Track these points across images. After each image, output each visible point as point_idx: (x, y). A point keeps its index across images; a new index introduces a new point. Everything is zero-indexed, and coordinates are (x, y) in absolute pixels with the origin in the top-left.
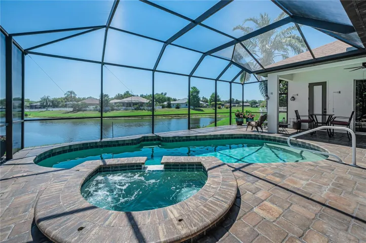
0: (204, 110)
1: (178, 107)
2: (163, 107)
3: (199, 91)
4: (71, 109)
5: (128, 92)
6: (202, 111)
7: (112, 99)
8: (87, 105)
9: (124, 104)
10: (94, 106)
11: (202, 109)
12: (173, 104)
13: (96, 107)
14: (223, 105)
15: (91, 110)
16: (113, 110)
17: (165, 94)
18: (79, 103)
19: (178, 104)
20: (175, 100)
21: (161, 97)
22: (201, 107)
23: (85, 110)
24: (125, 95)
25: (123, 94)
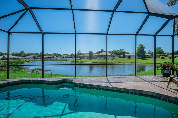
0: (148, 59)
1: (129, 57)
2: (120, 57)
3: (145, 47)
4: (79, 58)
5: (102, 50)
6: (147, 60)
7: (95, 54)
8: (85, 56)
9: (99, 56)
10: (87, 57)
11: (147, 58)
12: (127, 56)
13: (88, 57)
14: (166, 56)
15: (86, 59)
16: (94, 59)
17: (123, 50)
18: (82, 56)
19: (129, 55)
20: (128, 53)
21: (120, 51)
22: (147, 57)
23: (84, 59)
24: (101, 51)
25: (100, 51)
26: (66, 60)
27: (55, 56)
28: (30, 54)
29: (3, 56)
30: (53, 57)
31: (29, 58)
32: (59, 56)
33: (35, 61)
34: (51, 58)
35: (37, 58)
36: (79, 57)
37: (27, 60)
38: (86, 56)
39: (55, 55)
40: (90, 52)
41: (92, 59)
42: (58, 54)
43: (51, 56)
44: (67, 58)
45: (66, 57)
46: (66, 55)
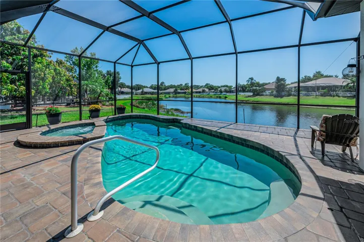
4: (251, 94)
5: (319, 72)
7: (291, 83)
10: (270, 91)
13: (272, 92)
15: (267, 95)
16: (289, 95)
18: (261, 88)
23: (262, 95)
24: (314, 76)
25: (312, 76)
26: (226, 97)
27: (207, 90)
28: (171, 87)
29: (141, 90)
30: (204, 91)
31: (169, 93)
32: (213, 89)
33: (176, 97)
34: (200, 92)
35: (179, 93)
36: (252, 92)
37: (167, 96)
38: (268, 89)
39: (207, 88)
40: (279, 79)
41: (282, 97)
42: (213, 86)
43: (200, 90)
44: (228, 94)
45: (226, 91)
46: (227, 86)
